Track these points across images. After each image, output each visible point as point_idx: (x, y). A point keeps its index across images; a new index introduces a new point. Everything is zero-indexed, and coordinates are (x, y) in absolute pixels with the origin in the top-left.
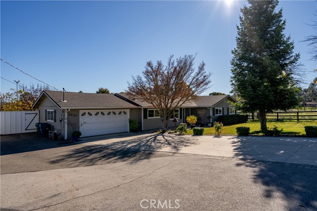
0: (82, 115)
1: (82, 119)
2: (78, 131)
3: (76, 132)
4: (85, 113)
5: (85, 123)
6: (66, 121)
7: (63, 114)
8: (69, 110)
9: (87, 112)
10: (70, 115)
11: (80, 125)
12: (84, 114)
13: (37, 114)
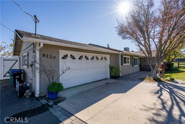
0: (63, 58)
1: (63, 64)
2: (57, 82)
3: (54, 84)
4: (67, 55)
5: (69, 68)
6: (37, 65)
7: (34, 54)
8: (42, 45)
9: (69, 53)
10: (44, 55)
11: (61, 72)
12: (65, 57)
13: (17, 60)
